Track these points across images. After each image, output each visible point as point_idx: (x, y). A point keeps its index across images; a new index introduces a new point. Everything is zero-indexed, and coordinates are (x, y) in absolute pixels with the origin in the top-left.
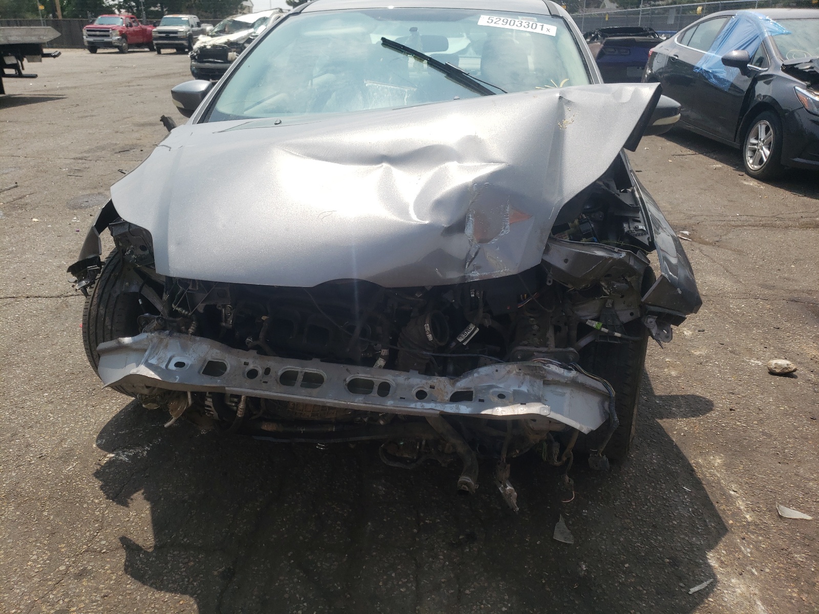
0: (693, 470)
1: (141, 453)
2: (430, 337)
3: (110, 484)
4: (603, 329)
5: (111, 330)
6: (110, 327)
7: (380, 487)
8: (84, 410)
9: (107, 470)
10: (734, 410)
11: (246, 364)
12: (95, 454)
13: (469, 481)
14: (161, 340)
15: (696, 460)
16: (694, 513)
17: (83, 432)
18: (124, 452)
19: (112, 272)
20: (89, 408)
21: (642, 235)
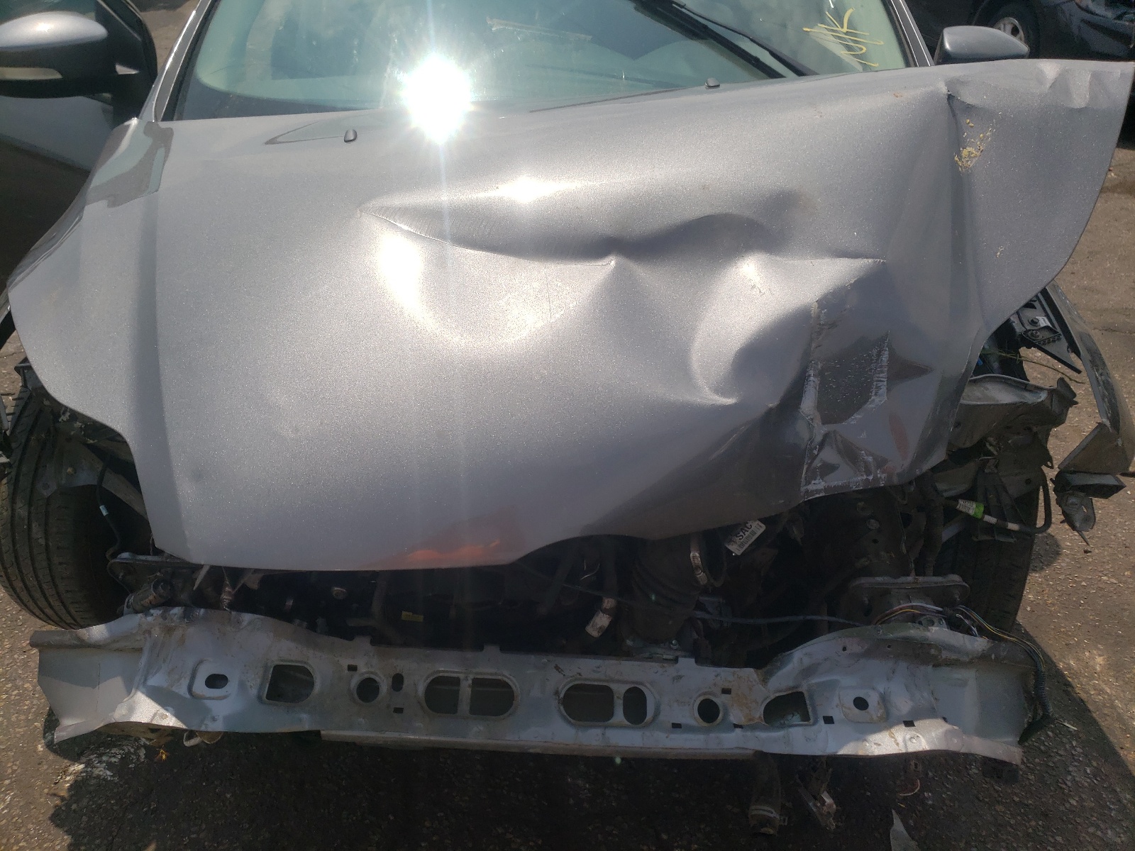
0: (1068, 684)
1: (135, 753)
2: (701, 576)
3: (85, 840)
4: (988, 518)
5: (47, 545)
6: (42, 541)
7: (580, 782)
8: (6, 662)
9: (74, 807)
10: (1090, 552)
11: (352, 668)
12: (45, 767)
13: (772, 815)
14: (169, 630)
15: (1067, 663)
16: (1095, 777)
17: (14, 718)
18: (101, 755)
19: (31, 432)
20: (16, 656)
21: (1054, 341)
